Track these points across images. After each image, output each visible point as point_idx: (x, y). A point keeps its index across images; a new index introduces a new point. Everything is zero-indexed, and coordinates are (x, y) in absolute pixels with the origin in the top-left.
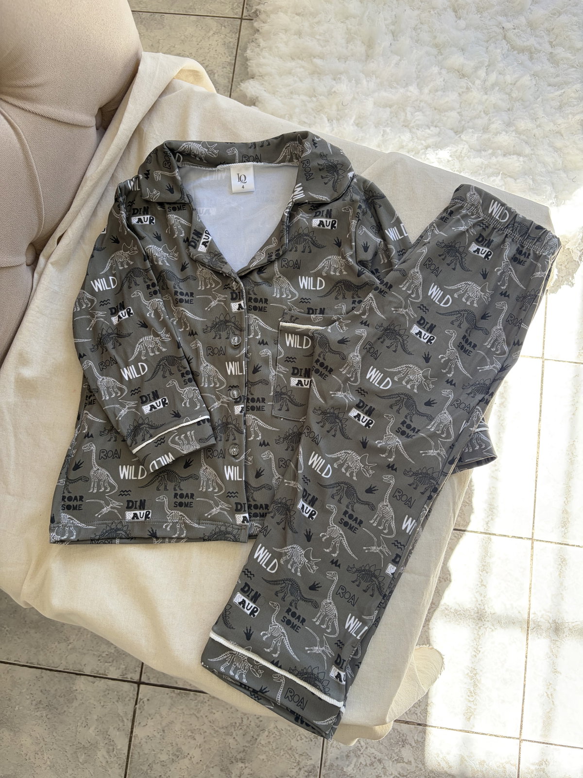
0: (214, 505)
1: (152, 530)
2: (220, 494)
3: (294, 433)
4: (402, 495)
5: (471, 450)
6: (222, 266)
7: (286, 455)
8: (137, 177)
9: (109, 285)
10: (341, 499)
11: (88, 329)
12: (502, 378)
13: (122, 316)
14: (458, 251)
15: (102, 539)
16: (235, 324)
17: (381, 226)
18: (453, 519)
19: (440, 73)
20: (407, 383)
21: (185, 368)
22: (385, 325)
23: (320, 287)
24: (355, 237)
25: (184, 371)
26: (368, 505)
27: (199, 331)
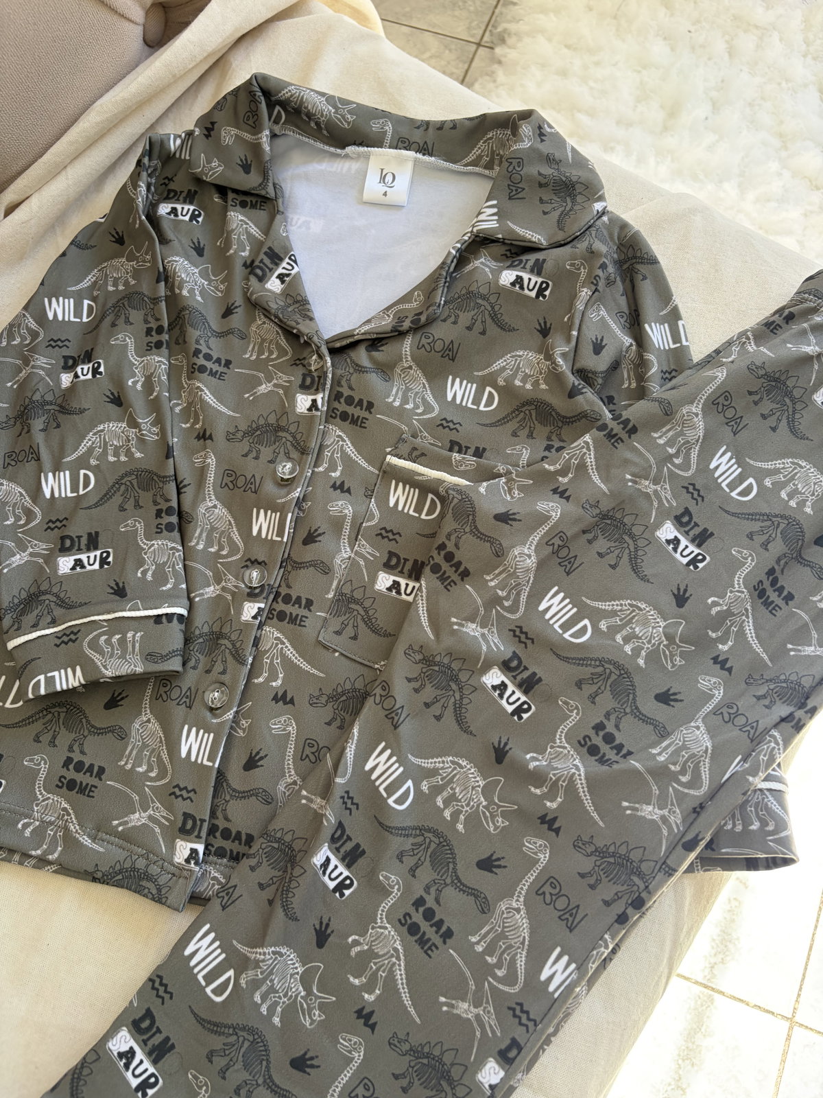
0: (137, 806)
2: (158, 783)
3: (355, 690)
4: (559, 895)
5: (739, 828)
6: (299, 320)
7: (323, 735)
9: (78, 313)
10: (417, 866)
11: (9, 384)
13: (80, 374)
14: (788, 394)
16: (294, 437)
17: (638, 315)
18: (664, 981)
19: (780, 175)
20: (627, 640)
21: (168, 500)
23: (486, 406)
24: (581, 321)
25: (164, 506)
26: (476, 897)
27: (219, 435)
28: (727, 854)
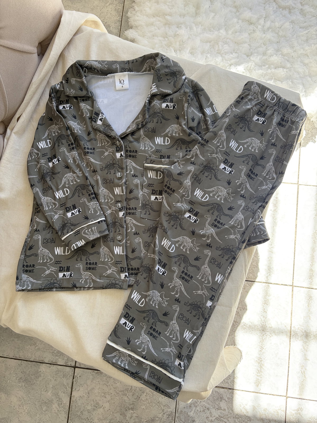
0: (108, 269)
1: (74, 283)
2: (111, 262)
3: (153, 227)
4: (215, 261)
5: (255, 235)
6: (110, 132)
7: (149, 240)
8: (62, 82)
9: (47, 145)
10: (180, 264)
11: (36, 170)
12: (272, 193)
13: (54, 162)
14: (246, 120)
15: (46, 289)
16: (118, 165)
17: (202, 107)
18: (245, 274)
19: (238, 22)
20: (218, 197)
21: (91, 191)
22: (205, 164)
23: (167, 143)
24: (187, 113)
25: (90, 193)
26: (196, 267)
27: (98, 170)
28: (253, 242)
